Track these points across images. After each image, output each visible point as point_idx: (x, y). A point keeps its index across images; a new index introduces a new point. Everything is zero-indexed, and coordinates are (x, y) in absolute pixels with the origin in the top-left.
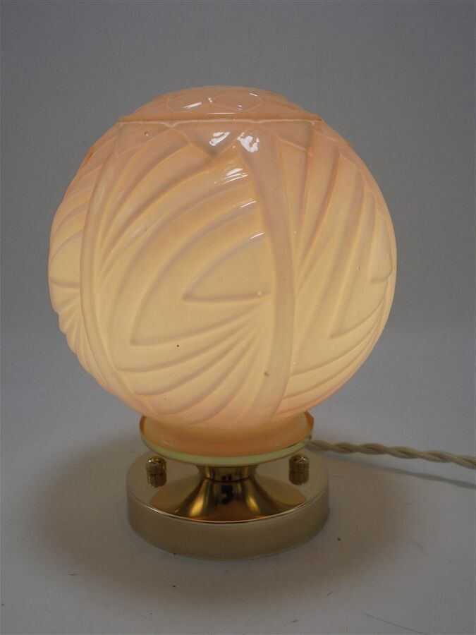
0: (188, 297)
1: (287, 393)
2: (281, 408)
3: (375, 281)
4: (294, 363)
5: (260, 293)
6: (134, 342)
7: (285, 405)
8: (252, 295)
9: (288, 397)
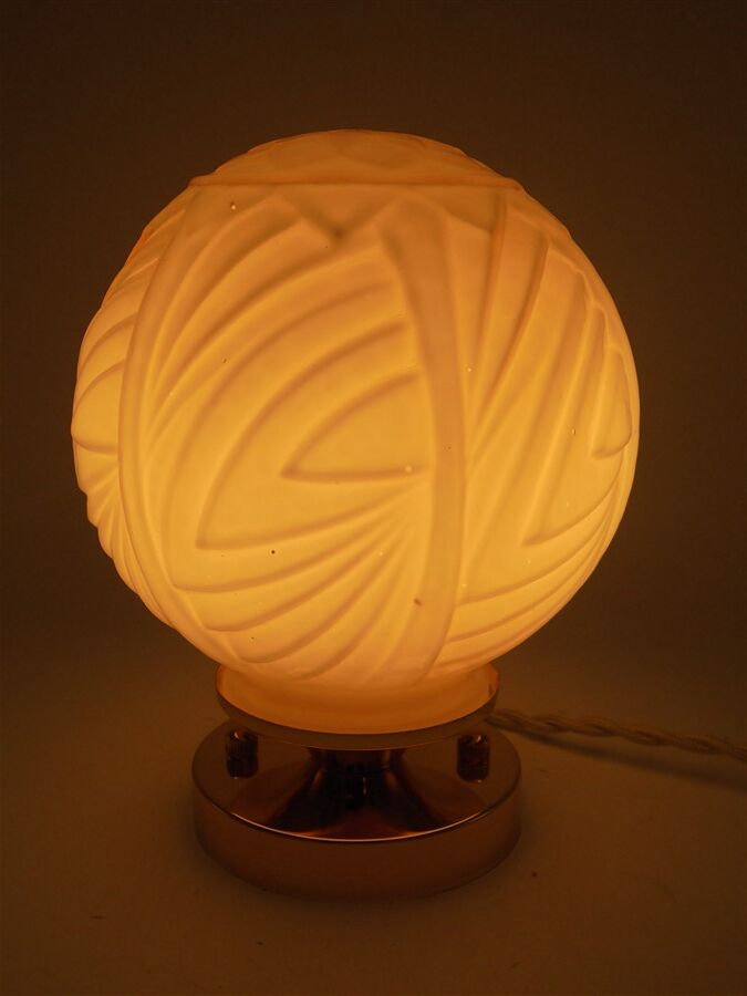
0: (291, 471)
1: (451, 634)
2: (442, 658)
3: (602, 452)
4: (464, 585)
5: (408, 469)
6: (202, 543)
7: (448, 653)
8: (397, 472)
9: (453, 639)
